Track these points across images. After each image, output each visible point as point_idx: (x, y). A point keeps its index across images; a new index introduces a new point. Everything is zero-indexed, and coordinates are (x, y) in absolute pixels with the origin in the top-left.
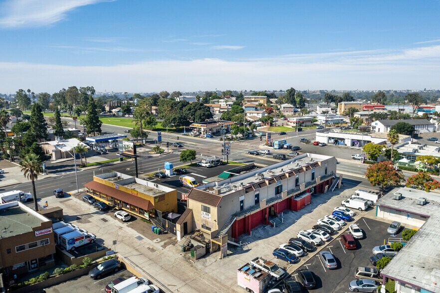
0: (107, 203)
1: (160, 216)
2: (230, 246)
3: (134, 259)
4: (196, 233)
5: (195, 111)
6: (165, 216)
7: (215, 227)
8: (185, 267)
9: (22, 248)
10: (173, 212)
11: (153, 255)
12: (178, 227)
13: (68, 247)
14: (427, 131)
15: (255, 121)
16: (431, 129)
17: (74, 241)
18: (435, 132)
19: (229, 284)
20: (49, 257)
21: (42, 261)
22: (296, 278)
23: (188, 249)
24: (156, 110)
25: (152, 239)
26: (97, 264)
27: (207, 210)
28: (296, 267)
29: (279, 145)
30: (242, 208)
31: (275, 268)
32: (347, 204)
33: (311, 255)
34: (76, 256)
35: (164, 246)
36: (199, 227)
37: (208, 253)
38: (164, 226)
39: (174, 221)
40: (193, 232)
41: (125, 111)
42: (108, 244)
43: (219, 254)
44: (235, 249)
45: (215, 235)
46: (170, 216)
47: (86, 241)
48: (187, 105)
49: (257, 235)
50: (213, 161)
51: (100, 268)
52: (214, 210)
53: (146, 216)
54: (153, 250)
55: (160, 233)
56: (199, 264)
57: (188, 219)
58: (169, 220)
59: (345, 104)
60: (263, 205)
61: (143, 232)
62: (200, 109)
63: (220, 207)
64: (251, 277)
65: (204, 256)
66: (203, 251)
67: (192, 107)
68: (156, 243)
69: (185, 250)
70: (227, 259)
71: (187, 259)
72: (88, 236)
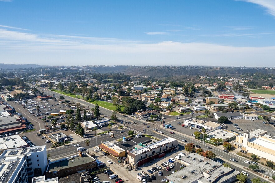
0: (106, 152)
1: (121, 158)
2: (137, 168)
3: (114, 170)
4: (129, 164)
5: (137, 104)
6: (122, 158)
7: (134, 163)
8: (126, 172)
9: (90, 165)
10: (124, 157)
11: (118, 169)
12: (125, 162)
13: (98, 166)
14: (238, 119)
15: (164, 109)
16: (241, 118)
17: (100, 164)
18: (242, 119)
19: (135, 177)
20: (94, 168)
21: (93, 169)
22: (151, 177)
23: (127, 168)
24: (121, 98)
25: (118, 164)
26: (105, 170)
27: (132, 158)
28: (152, 174)
29: (167, 127)
30: (141, 158)
31: (146, 174)
32: (175, 157)
33: (157, 172)
34: (101, 168)
35: (121, 167)
36: (130, 162)
37: (132, 169)
38: (121, 161)
39: (124, 160)
40: (129, 163)
41: (108, 98)
42: (107, 165)
43: (134, 170)
44: (138, 169)
45: (133, 165)
46: (123, 158)
47: (102, 164)
48: (134, 101)
49: (145, 165)
50: (139, 136)
51: (106, 171)
52: (134, 159)
53: (117, 158)
54: (118, 168)
55: (120, 163)
56: (129, 172)
57: (127, 160)
58: (123, 159)
59: (209, 99)
60: (147, 157)
61: (116, 162)
62: (140, 103)
63: (135, 158)
64: (139, 176)
65: (130, 170)
66: (130, 169)
67: (136, 102)
68: (119, 166)
69: (126, 168)
70: (136, 171)
71: (126, 171)
72: (103, 163)
